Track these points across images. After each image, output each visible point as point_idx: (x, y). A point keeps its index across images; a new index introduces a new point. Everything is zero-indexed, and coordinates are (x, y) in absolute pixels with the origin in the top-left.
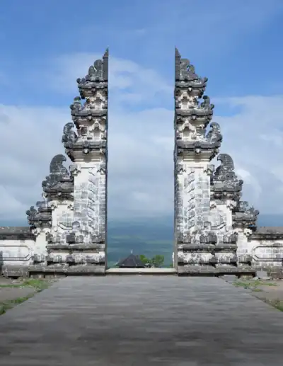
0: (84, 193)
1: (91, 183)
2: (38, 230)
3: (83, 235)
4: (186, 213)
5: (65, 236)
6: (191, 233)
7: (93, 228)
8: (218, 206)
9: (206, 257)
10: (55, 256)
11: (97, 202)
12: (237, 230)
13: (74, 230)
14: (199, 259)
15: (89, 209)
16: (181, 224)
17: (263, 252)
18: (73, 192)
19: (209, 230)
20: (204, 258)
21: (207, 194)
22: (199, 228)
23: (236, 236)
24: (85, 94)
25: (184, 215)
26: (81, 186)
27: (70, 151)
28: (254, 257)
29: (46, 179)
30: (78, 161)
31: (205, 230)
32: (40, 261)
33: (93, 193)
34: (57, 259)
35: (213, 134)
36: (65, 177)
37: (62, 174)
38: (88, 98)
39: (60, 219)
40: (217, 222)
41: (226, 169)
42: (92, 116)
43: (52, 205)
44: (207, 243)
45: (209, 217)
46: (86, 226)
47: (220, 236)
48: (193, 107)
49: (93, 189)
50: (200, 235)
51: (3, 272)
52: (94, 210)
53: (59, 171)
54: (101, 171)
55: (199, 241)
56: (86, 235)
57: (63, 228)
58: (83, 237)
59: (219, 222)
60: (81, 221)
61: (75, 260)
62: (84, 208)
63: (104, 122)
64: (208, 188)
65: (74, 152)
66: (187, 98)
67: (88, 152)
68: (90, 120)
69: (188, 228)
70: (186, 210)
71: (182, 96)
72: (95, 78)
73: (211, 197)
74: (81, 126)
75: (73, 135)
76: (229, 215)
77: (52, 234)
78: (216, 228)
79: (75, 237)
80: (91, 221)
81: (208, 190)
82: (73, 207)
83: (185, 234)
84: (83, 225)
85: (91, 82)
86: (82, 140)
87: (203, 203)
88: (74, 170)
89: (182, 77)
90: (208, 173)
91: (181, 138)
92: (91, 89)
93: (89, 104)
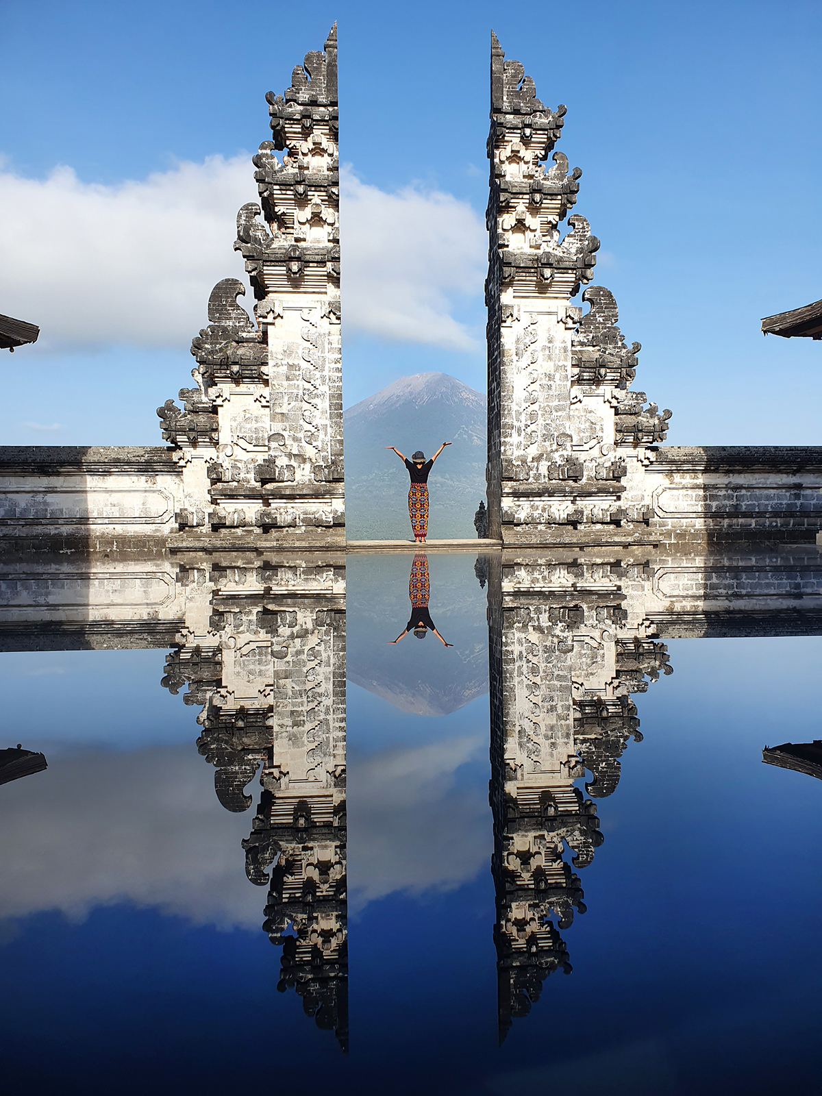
0: (291, 367)
2: (188, 452)
3: (293, 463)
4: (520, 414)
5: (251, 466)
6: (530, 459)
7: (316, 447)
8: (585, 400)
9: (561, 508)
10: (228, 509)
11: (324, 389)
12: (623, 452)
13: (271, 453)
14: (546, 515)
15: (305, 406)
16: (508, 439)
17: (676, 498)
18: (265, 364)
19: (567, 453)
20: (556, 512)
21: (564, 374)
22: (546, 448)
23: (623, 464)
24: (286, 133)
25: (515, 419)
26: (285, 351)
27: (256, 266)
28: (657, 510)
29: (201, 335)
30: (275, 292)
31: (560, 453)
32: (195, 524)
33: (312, 368)
34: (236, 519)
35: (575, 241)
36: (245, 331)
37: (237, 324)
38: (294, 142)
39: (238, 428)
40: (584, 435)
41: (602, 321)
42: (306, 185)
43: (218, 394)
44: (562, 480)
45: (567, 424)
46: (301, 444)
47: (590, 465)
48: (531, 177)
49: (313, 360)
50: (550, 463)
51: (108, 550)
52: (317, 407)
53: (231, 318)
54: (332, 315)
55: (547, 475)
56: (302, 465)
57: (245, 450)
58: (294, 468)
59: (588, 434)
60: (288, 432)
61: (278, 519)
62: (293, 403)
63: (334, 202)
64: (566, 360)
65: (265, 268)
66: (519, 155)
67: (300, 270)
68: (301, 195)
69: (523, 448)
70: (519, 409)
71: (509, 149)
72: (307, 96)
73: (573, 379)
74: (280, 209)
75: (259, 234)
76: (608, 420)
77: (220, 461)
78: (581, 448)
79: (276, 468)
80: (310, 433)
81: (565, 364)
82: (267, 402)
83: (516, 461)
84: (292, 442)
85: (299, 104)
86: (282, 244)
87: (556, 393)
88: (268, 313)
89: (506, 106)
90: (567, 326)
91: (507, 246)
92: (301, 119)
93: (296, 160)
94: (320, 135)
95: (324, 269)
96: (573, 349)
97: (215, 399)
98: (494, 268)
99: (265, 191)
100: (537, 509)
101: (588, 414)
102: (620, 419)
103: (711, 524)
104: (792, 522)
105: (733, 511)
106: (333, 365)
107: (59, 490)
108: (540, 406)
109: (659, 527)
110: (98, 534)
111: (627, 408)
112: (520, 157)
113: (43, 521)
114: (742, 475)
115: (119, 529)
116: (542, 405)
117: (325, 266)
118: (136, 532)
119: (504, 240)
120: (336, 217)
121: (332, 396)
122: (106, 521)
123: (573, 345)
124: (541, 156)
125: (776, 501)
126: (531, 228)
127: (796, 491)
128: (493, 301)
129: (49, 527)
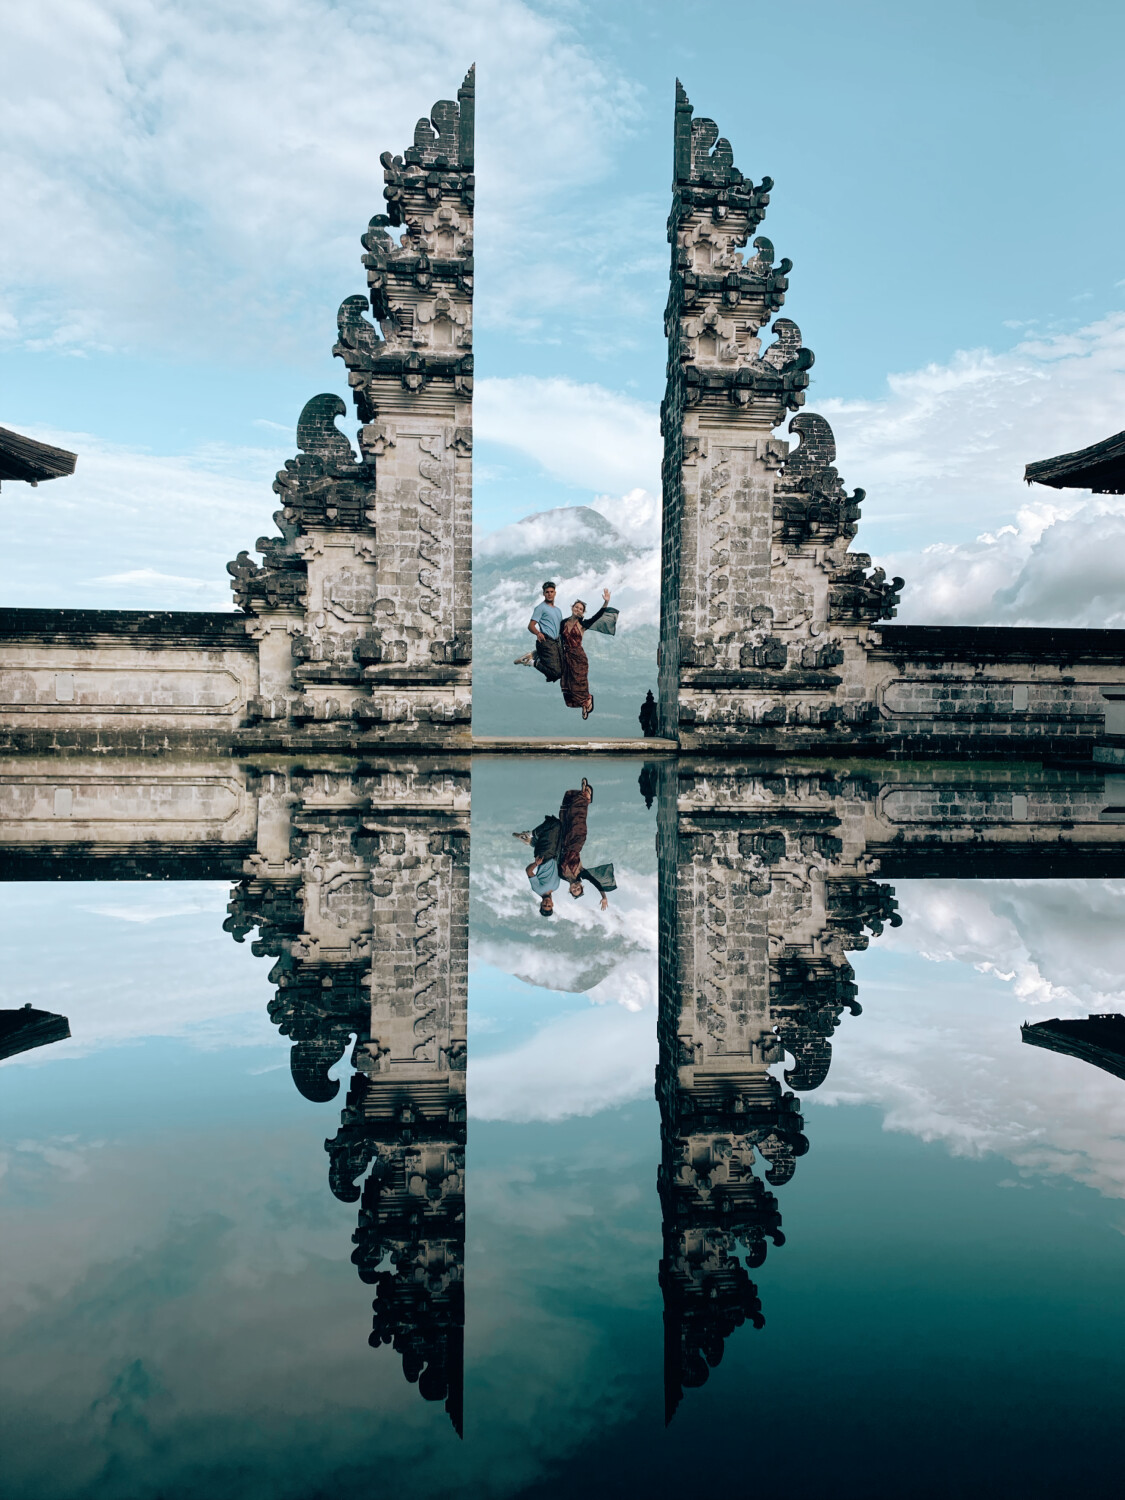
0: (406, 512)
1: (426, 483)
2: (268, 622)
3: (405, 638)
4: (704, 579)
5: (349, 641)
6: (716, 639)
7: (435, 618)
8: (790, 563)
9: (756, 704)
10: (318, 698)
11: (447, 542)
12: (838, 632)
13: (377, 624)
14: (736, 712)
15: (423, 564)
16: (688, 612)
17: (907, 695)
18: (371, 508)
19: (766, 631)
20: (750, 708)
21: (762, 528)
22: (739, 625)
23: (838, 648)
24: (405, 205)
25: (698, 586)
26: (398, 492)
27: (362, 378)
28: (882, 709)
29: (287, 468)
30: (387, 413)
31: (756, 632)
32: (273, 716)
33: (435, 514)
34: (327, 710)
35: (780, 354)
36: (345, 464)
37: (335, 453)
38: (415, 218)
39: (334, 591)
40: (788, 608)
41: (814, 459)
42: (431, 274)
43: (308, 546)
44: (760, 667)
45: (767, 594)
46: (416, 614)
47: (795, 648)
48: (726, 268)
49: (434, 503)
50: (743, 645)
51: (157, 749)
52: (439, 566)
53: (326, 446)
54: (460, 447)
55: (738, 660)
56: (416, 641)
57: (342, 619)
58: (406, 644)
59: (793, 608)
60: (399, 597)
61: (384, 712)
62: (407, 560)
63: (465, 294)
64: (766, 510)
65: (374, 382)
66: (710, 239)
67: (420, 385)
68: (424, 286)
69: (708, 624)
70: (703, 572)
71: (696, 231)
72: (434, 159)
73: (775, 535)
74: (395, 305)
75: (367, 336)
76: (820, 589)
77: (308, 634)
78: (784, 626)
79: (383, 645)
80: (428, 600)
81: (766, 515)
82: (375, 557)
83: (699, 642)
84: (405, 611)
85: (423, 169)
86: (396, 349)
87: (754, 553)
88: (376, 441)
89: (694, 175)
90: (769, 466)
91: (693, 358)
92: (426, 188)
93: (417, 240)
94: (448, 207)
95: (452, 385)
96: (777, 495)
97: (304, 551)
98: (674, 386)
99: (376, 280)
100: (726, 704)
101: (795, 582)
102: (835, 588)
103: (954, 729)
104: (1060, 727)
105: (982, 711)
106: (460, 511)
107: (93, 667)
108: (731, 569)
109: (885, 731)
110: (144, 727)
111: (845, 574)
112: (711, 243)
113: (71, 709)
114: (996, 666)
115: (170, 721)
116: (734, 568)
117: (454, 381)
118: (195, 725)
119: (689, 351)
120: (469, 316)
121: (458, 552)
122: (156, 710)
123: (776, 491)
124: (738, 242)
125: (1039, 701)
126: (724, 335)
127: (1065, 688)
128: (671, 430)
129: (79, 716)
